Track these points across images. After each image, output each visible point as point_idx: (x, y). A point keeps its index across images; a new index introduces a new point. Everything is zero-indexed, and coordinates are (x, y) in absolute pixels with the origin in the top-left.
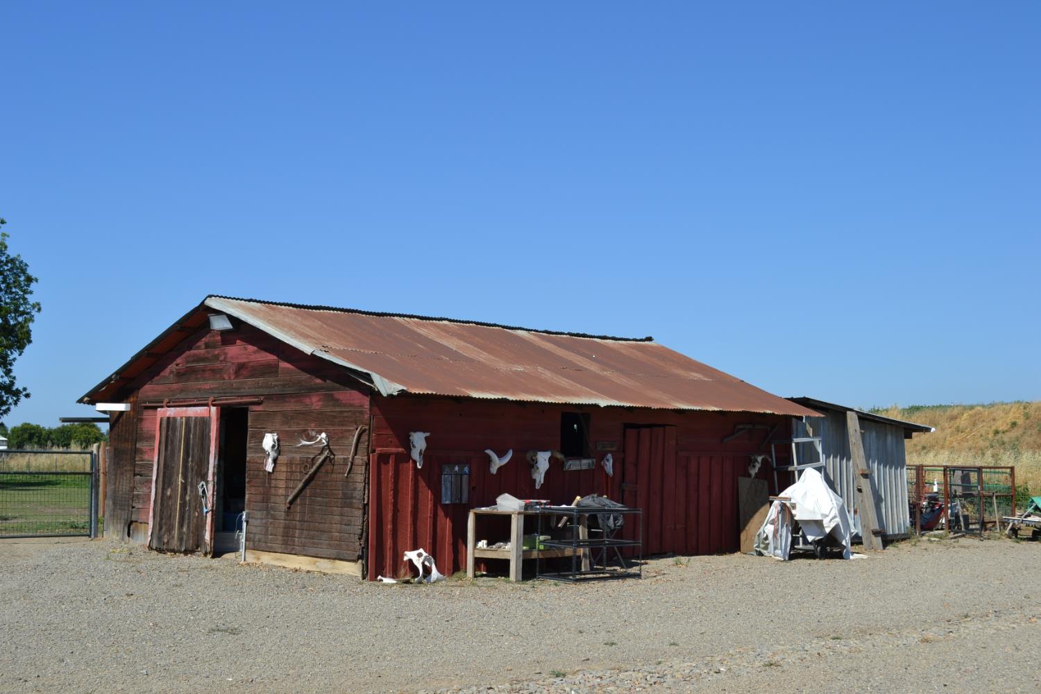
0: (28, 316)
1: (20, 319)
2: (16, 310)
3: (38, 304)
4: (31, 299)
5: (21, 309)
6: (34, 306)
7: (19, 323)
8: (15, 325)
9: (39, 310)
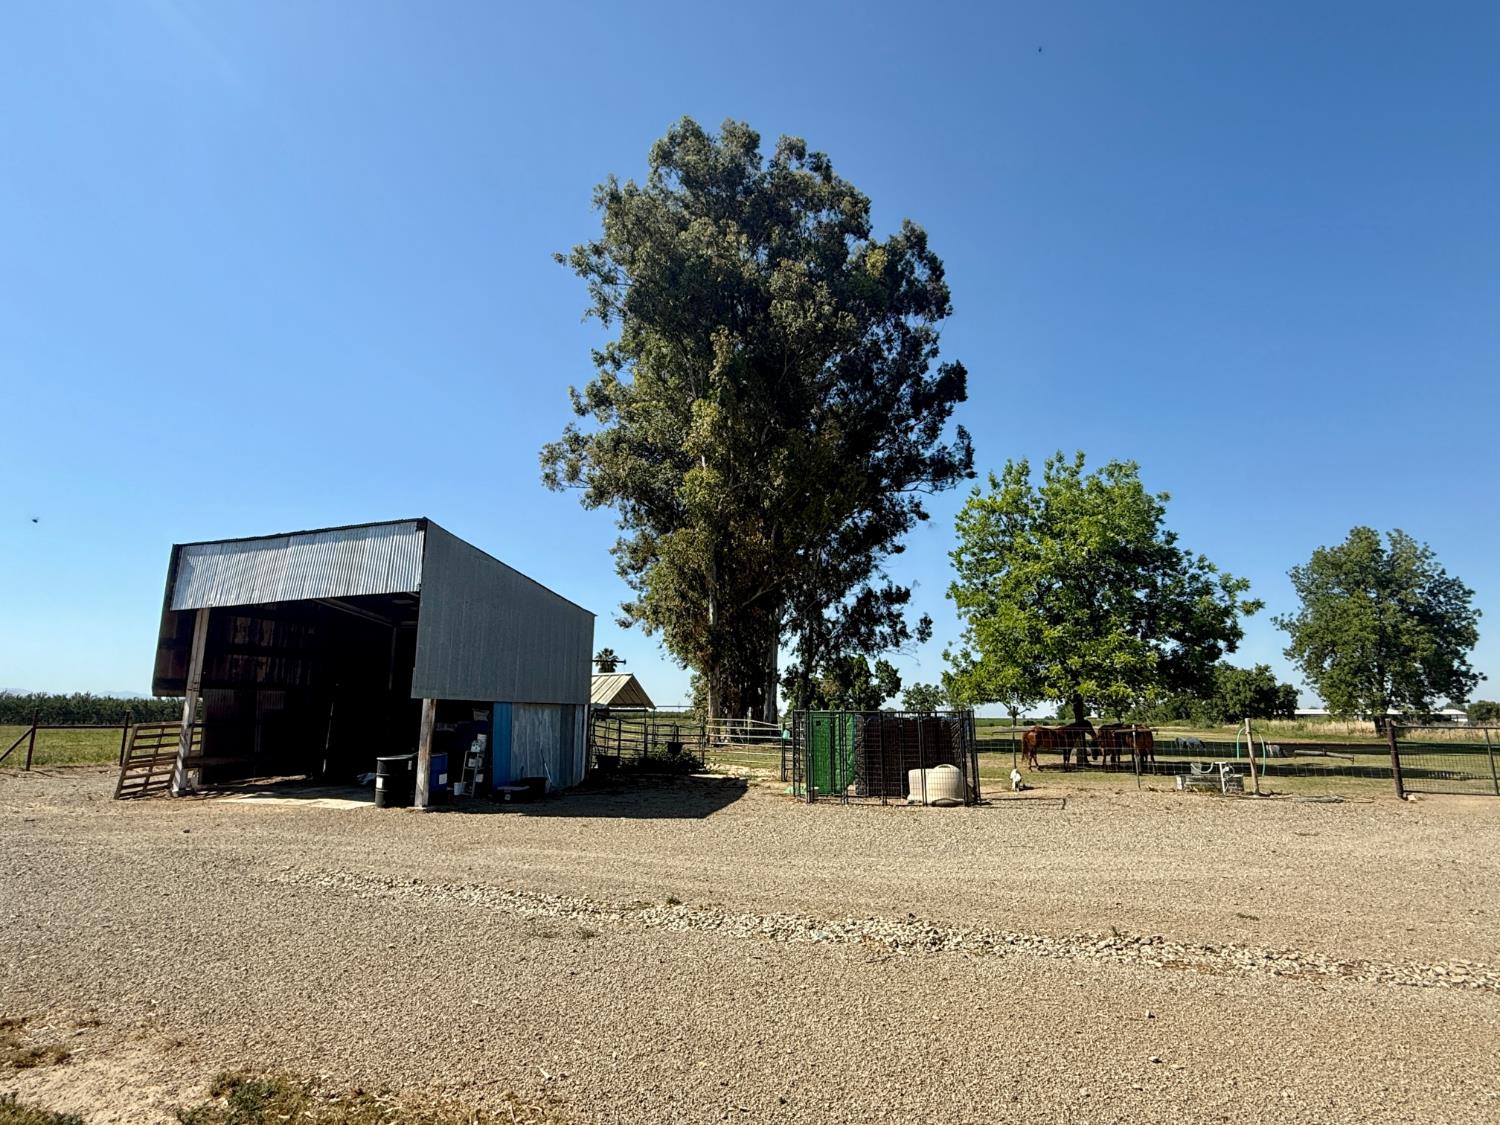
0: (1470, 621)
1: (1464, 623)
2: (1459, 617)
3: (1479, 610)
4: (1471, 607)
5: (1463, 615)
6: (1474, 613)
7: (1463, 626)
8: (1460, 628)
9: (1480, 615)
